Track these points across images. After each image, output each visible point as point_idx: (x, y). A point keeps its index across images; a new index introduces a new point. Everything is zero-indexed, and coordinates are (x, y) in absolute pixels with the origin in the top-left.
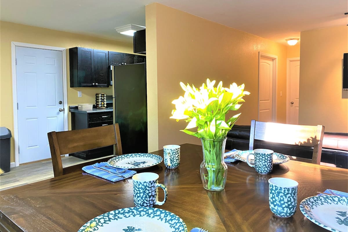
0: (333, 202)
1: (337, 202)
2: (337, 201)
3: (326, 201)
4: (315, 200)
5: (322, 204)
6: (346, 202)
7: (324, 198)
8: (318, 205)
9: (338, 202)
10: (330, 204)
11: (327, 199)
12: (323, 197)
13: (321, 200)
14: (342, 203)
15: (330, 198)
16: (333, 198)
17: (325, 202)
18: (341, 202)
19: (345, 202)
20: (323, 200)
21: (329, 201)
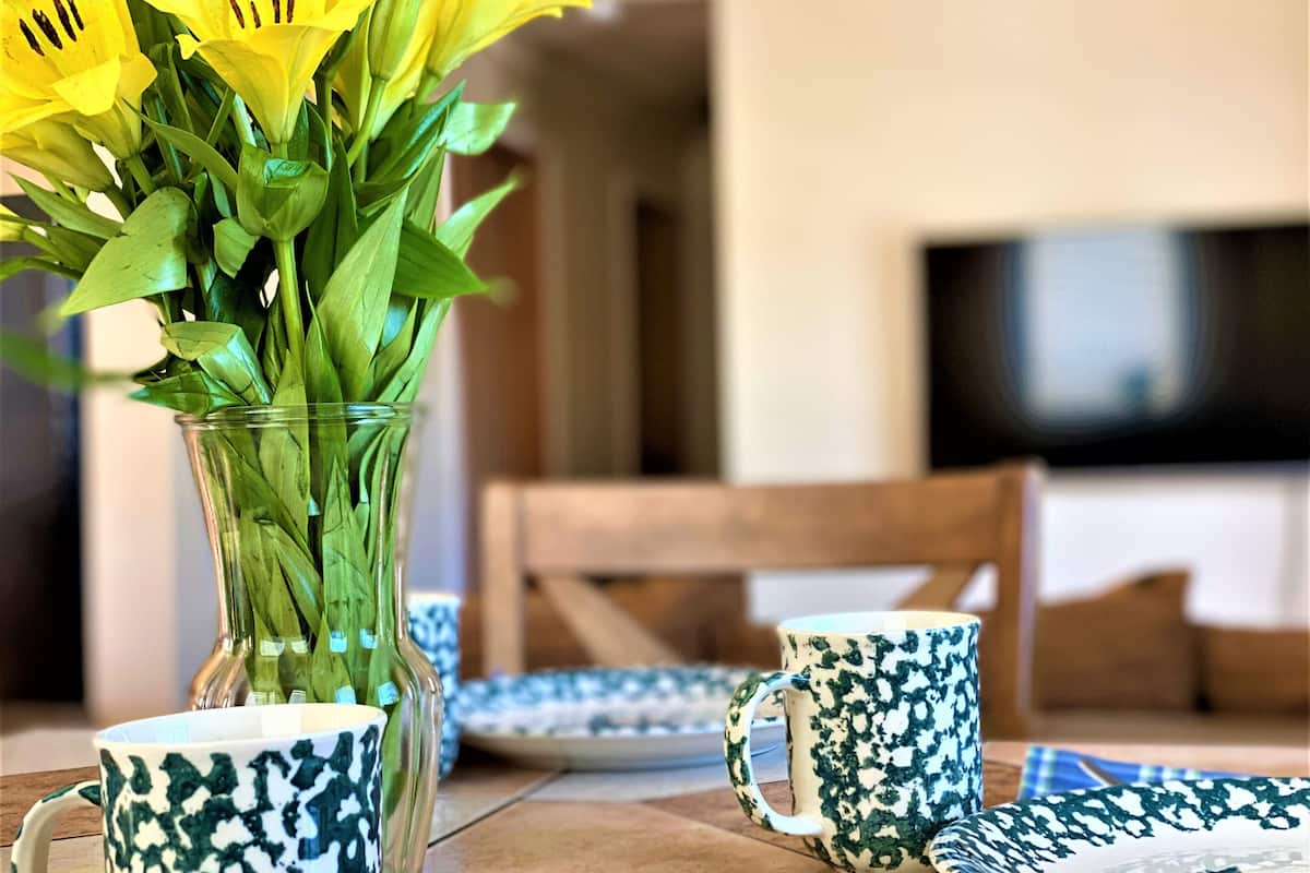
0: (1120, 824)
1: (1142, 819)
2: (1140, 812)
3: (1076, 829)
4: (1007, 827)
5: (1062, 852)
6: (1193, 807)
7: (1052, 806)
8: (1041, 858)
9: (1150, 819)
10: (1109, 840)
11: (1077, 815)
12: (1044, 802)
13: (1041, 825)
14: (1173, 819)
15: (1096, 804)
16: (1110, 797)
17: (1074, 836)
18: (1167, 812)
19: (1189, 810)
20: (1056, 826)
21: (1095, 824)
